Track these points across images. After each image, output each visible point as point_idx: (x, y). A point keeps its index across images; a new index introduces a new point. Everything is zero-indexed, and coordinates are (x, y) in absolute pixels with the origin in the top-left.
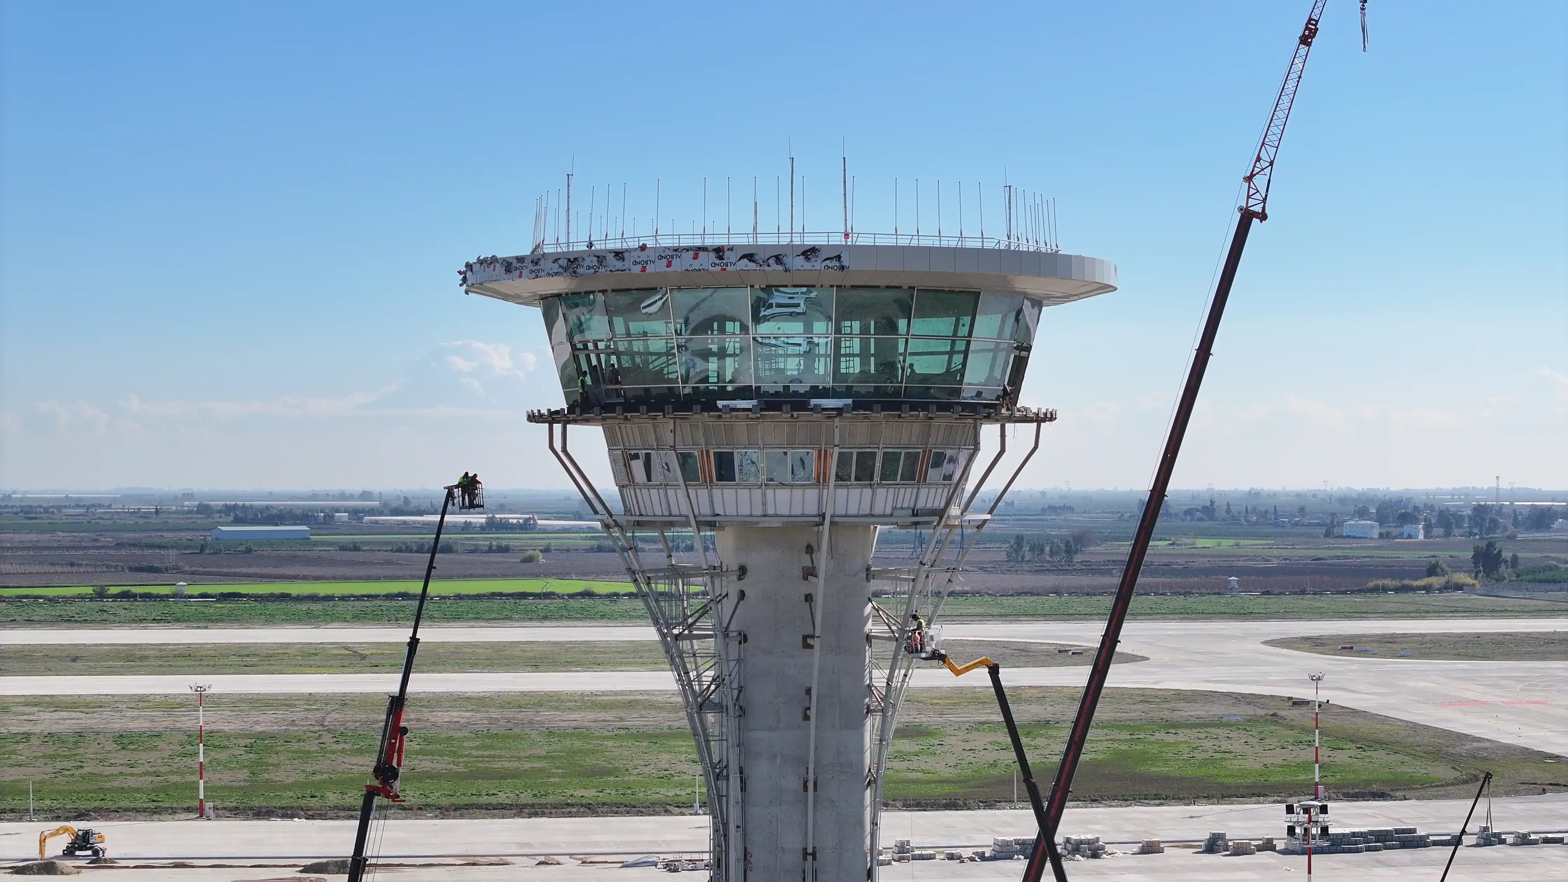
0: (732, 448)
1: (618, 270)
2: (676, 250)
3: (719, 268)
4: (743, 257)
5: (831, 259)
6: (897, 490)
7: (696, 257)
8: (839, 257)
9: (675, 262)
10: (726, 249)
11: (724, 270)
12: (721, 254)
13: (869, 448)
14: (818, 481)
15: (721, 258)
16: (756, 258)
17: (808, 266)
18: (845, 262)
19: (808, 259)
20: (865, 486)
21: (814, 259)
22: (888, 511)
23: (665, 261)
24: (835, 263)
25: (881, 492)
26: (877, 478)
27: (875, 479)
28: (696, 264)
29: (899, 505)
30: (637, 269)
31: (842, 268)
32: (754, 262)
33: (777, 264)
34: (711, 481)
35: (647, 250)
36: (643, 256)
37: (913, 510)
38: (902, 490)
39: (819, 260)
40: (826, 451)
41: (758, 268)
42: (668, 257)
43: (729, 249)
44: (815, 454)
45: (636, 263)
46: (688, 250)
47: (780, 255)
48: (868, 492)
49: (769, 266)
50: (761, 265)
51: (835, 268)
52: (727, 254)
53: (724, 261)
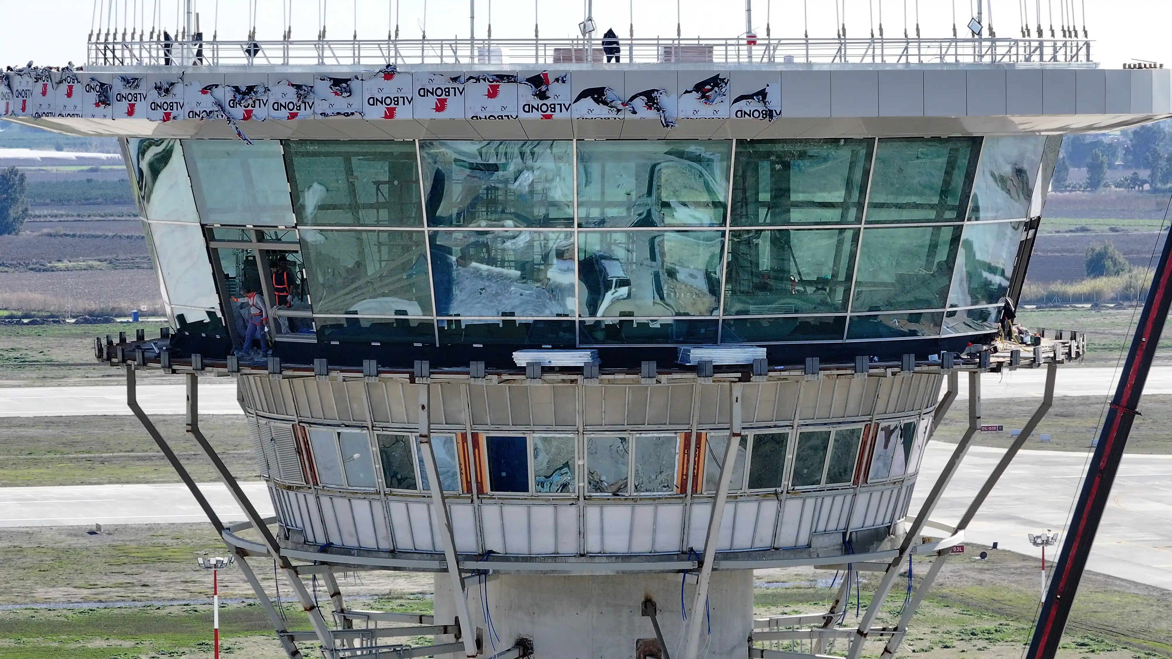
0: (524, 431)
1: (338, 114)
2: (455, 79)
3: (537, 115)
4: (583, 95)
5: (751, 97)
6: (819, 500)
7: (493, 93)
8: (762, 94)
9: (452, 101)
10: (551, 79)
11: (549, 117)
12: (543, 88)
13: (775, 426)
14: (683, 490)
15: (542, 96)
16: (609, 96)
17: (706, 111)
18: (774, 101)
19: (704, 96)
20: (766, 496)
21: (718, 99)
22: (803, 540)
23: (432, 100)
24: (754, 105)
25: (792, 506)
26: (786, 481)
27: (784, 482)
28: (494, 106)
29: (821, 528)
30: (378, 112)
31: (770, 114)
32: (605, 103)
33: (650, 108)
34: (480, 490)
35: (396, 76)
36: (390, 88)
37: (844, 535)
38: (828, 501)
39: (728, 100)
40: (699, 436)
41: (613, 115)
42: (439, 92)
43: (557, 80)
44: (680, 441)
45: (374, 101)
46: (478, 80)
47: (653, 91)
48: (770, 507)
49: (634, 112)
50: (619, 111)
51: (756, 114)
52: (554, 89)
53: (548, 102)
